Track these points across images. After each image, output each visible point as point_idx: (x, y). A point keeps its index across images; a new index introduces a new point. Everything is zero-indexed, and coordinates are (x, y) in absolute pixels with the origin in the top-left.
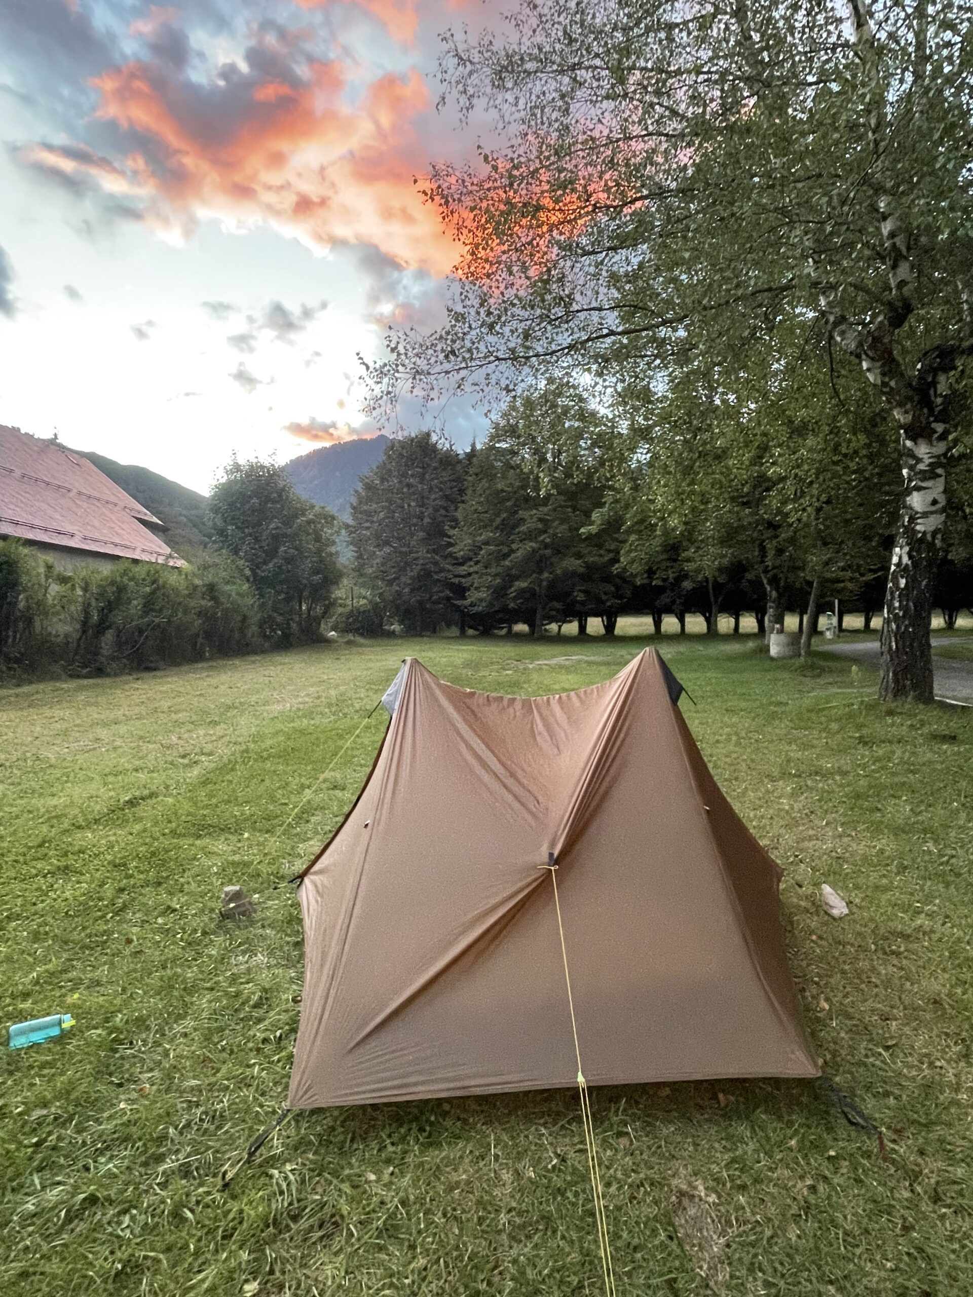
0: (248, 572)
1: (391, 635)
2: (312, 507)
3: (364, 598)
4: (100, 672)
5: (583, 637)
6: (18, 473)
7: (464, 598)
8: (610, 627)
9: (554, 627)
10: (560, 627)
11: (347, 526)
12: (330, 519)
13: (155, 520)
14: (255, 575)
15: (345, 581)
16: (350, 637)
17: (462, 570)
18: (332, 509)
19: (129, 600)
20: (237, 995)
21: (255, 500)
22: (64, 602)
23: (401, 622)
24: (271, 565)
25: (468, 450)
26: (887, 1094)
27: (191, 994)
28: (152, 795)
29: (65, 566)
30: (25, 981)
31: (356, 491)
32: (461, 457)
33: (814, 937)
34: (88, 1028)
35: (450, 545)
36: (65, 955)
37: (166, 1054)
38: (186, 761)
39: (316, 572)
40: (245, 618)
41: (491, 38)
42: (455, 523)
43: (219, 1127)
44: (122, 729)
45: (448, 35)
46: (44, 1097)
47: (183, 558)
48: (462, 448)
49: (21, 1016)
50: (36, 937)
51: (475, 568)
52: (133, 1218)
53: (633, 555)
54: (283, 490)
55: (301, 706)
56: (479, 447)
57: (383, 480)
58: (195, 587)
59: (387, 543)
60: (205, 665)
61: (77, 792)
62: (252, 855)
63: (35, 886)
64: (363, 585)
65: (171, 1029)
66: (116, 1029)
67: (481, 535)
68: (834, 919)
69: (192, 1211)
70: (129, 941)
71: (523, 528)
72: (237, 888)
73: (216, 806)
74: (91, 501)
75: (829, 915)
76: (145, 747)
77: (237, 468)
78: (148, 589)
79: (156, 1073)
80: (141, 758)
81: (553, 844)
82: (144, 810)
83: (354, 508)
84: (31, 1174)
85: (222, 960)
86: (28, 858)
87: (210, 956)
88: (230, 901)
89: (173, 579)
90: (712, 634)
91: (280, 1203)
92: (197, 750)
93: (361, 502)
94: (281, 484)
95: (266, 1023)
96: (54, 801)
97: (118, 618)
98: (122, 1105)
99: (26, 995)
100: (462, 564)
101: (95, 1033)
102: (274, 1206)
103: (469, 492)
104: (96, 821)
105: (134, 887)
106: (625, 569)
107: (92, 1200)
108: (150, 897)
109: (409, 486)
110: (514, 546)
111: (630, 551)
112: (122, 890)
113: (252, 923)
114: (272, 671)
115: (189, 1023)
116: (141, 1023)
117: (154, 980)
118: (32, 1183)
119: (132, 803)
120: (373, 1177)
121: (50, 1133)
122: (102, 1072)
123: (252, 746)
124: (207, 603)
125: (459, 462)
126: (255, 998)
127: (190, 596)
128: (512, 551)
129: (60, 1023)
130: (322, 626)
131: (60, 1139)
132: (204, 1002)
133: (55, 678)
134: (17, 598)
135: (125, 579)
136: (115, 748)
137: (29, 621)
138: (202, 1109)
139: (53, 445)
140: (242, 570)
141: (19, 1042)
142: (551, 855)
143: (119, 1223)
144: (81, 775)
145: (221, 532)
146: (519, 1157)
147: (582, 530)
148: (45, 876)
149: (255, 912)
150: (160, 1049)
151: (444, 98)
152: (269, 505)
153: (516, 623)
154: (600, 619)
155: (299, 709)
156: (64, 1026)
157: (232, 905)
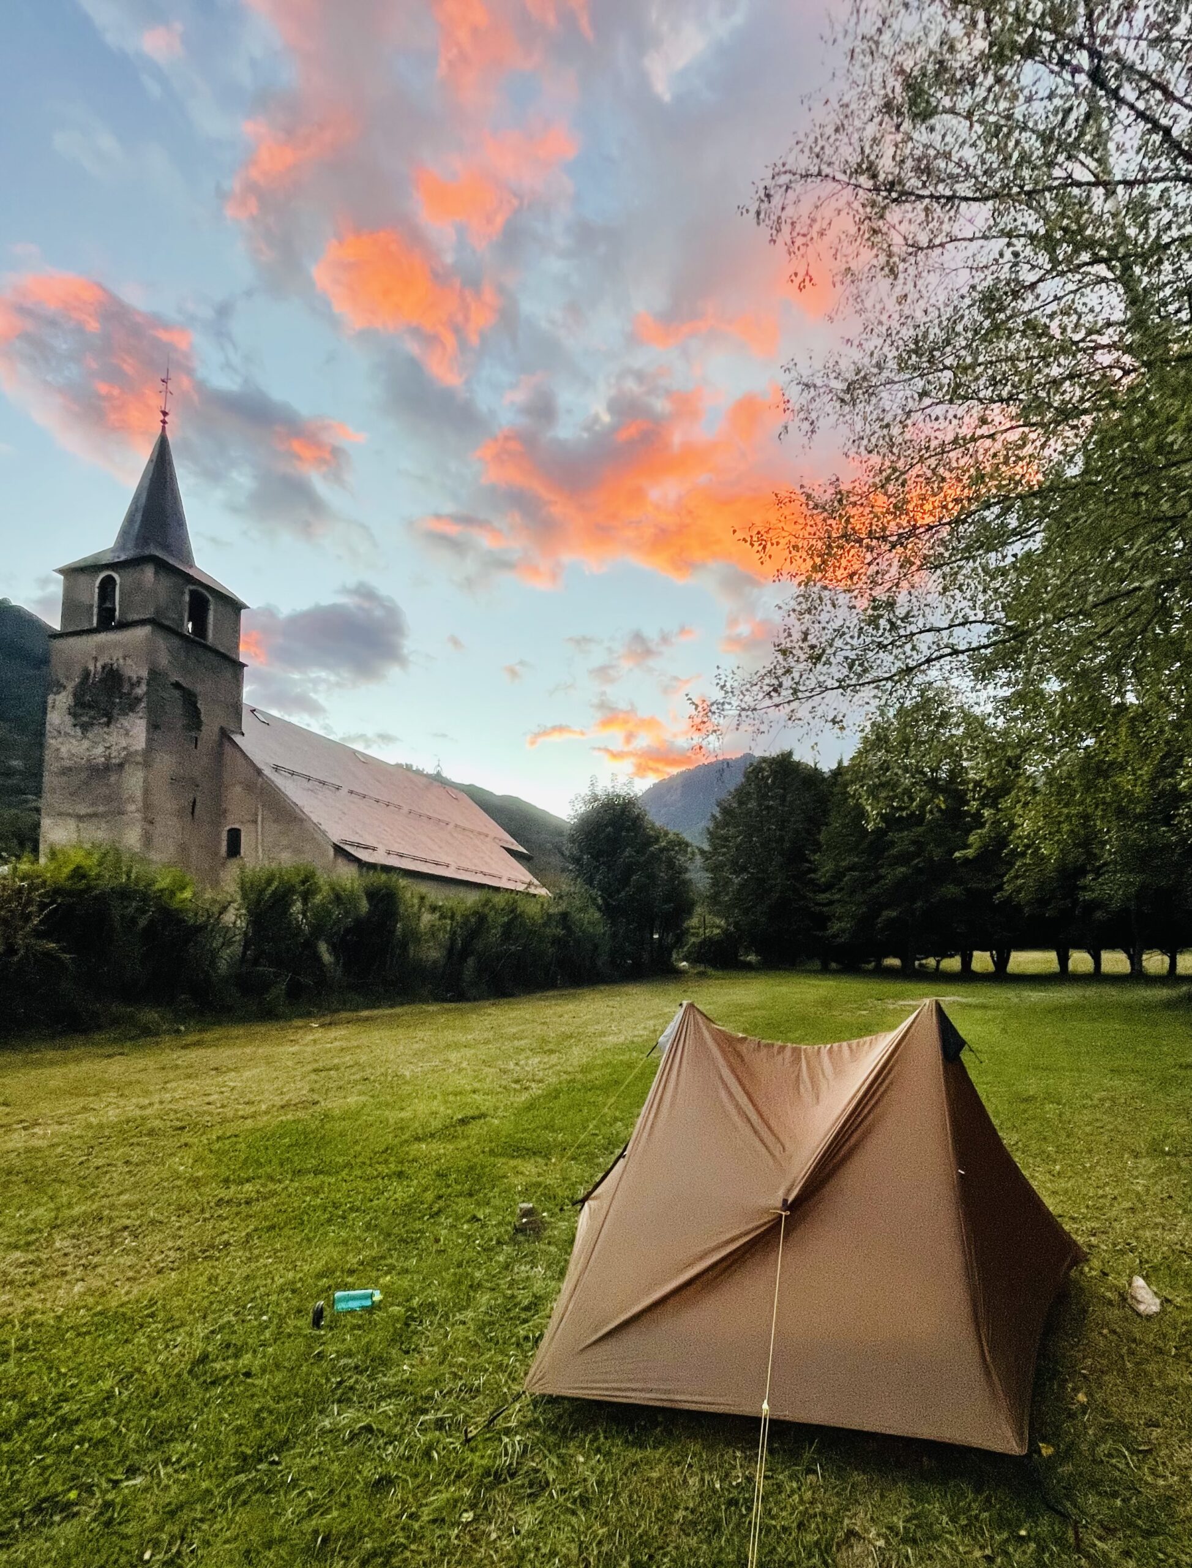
0: (600, 901)
1: (748, 967)
2: (666, 834)
3: (718, 927)
4: (460, 997)
5: (967, 976)
6: (405, 809)
7: (825, 929)
8: (1001, 962)
9: (931, 962)
10: (938, 962)
11: (702, 852)
12: (683, 845)
13: (521, 849)
14: (607, 904)
15: (698, 910)
16: (702, 968)
17: (822, 897)
18: (687, 837)
19: (488, 930)
20: (513, 1296)
21: (609, 829)
22: (433, 932)
23: (757, 953)
24: (623, 894)
25: (834, 766)
26: (1115, 1495)
27: (475, 1291)
28: (483, 1116)
29: (436, 895)
30: (353, 1260)
31: (713, 816)
32: (826, 776)
33: (1105, 1331)
34: (392, 1304)
35: (815, 871)
36: (386, 1245)
37: (446, 1336)
38: (518, 1087)
39: (668, 899)
40: (596, 947)
41: (837, 358)
42: (817, 847)
43: (473, 1398)
44: (469, 1053)
45: (791, 365)
46: (351, 1350)
47: (544, 886)
48: (827, 766)
49: (347, 1287)
50: (368, 1227)
51: (837, 896)
52: (395, 1447)
53: (1020, 881)
54: (638, 817)
55: (635, 1039)
56: (846, 763)
57: (741, 803)
58: (550, 916)
59: (744, 869)
60: (556, 993)
61: (421, 1107)
62: (551, 1179)
63: (374, 1186)
64: (717, 914)
65: (454, 1316)
66: (413, 1310)
67: (844, 859)
68: (1139, 1315)
69: (438, 1454)
70: (437, 1241)
71: (894, 851)
72: (531, 1205)
73: (534, 1131)
74: (466, 833)
75: (1134, 1310)
76: (486, 1070)
77: (596, 799)
78: (506, 919)
79: (436, 1349)
80: (480, 1081)
81: (789, 1191)
82: (475, 1129)
83: (710, 833)
84: (333, 1403)
85: (507, 1267)
86: (374, 1161)
87: (497, 1262)
88: (524, 1216)
89: (532, 909)
90: (1138, 976)
91: (504, 1461)
92: (530, 1077)
93: (717, 827)
94: (637, 811)
95: (531, 1323)
96: (403, 1115)
97: (479, 945)
98: (405, 1367)
99: (351, 1272)
100: (824, 892)
101: (396, 1309)
102: (498, 1462)
103: (833, 813)
104: (432, 1136)
105: (450, 1195)
106: (1009, 899)
107: (368, 1429)
108: (463, 1205)
109: (768, 808)
110: (882, 871)
111: (1017, 877)
112: (440, 1197)
113: (539, 1238)
114: (615, 1002)
115: (470, 1314)
116: (432, 1308)
117: (448, 1276)
118: (332, 1410)
119: (463, 1122)
120: (581, 1459)
121: (350, 1377)
122: (397, 1339)
123: (579, 1076)
124: (560, 932)
125: (824, 780)
126: (526, 1302)
127: (545, 925)
128: (880, 877)
129: (372, 1295)
130: (674, 956)
131: (356, 1382)
132: (484, 1299)
133: (425, 1001)
134: (395, 926)
135: (486, 910)
136: (460, 1070)
137: (404, 946)
138: (463, 1381)
139: (438, 780)
140: (595, 899)
141: (341, 1306)
142: (785, 1201)
143: (385, 1449)
144: (428, 1092)
145: (577, 861)
146: (711, 1469)
147: (957, 854)
148: (383, 1178)
149: (545, 1230)
150: (442, 1331)
151: (786, 428)
152: (624, 834)
153: (887, 956)
154: (988, 953)
155: (633, 1042)
156: (374, 1299)
157: (524, 1220)
